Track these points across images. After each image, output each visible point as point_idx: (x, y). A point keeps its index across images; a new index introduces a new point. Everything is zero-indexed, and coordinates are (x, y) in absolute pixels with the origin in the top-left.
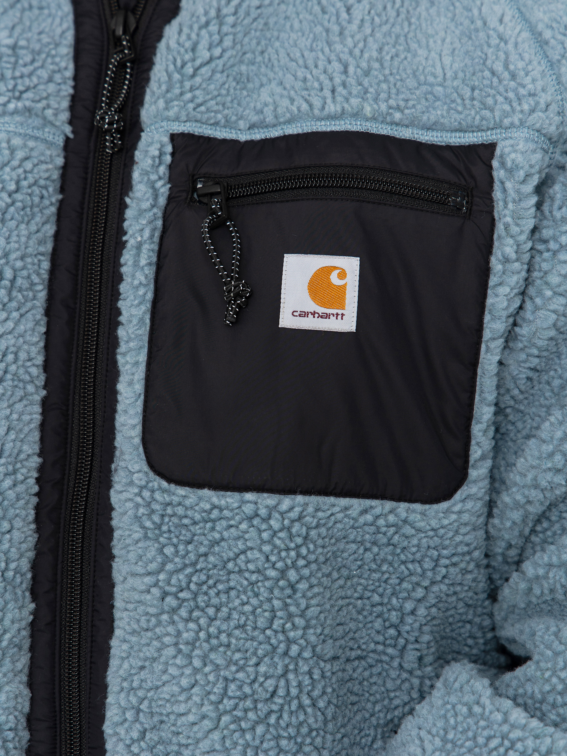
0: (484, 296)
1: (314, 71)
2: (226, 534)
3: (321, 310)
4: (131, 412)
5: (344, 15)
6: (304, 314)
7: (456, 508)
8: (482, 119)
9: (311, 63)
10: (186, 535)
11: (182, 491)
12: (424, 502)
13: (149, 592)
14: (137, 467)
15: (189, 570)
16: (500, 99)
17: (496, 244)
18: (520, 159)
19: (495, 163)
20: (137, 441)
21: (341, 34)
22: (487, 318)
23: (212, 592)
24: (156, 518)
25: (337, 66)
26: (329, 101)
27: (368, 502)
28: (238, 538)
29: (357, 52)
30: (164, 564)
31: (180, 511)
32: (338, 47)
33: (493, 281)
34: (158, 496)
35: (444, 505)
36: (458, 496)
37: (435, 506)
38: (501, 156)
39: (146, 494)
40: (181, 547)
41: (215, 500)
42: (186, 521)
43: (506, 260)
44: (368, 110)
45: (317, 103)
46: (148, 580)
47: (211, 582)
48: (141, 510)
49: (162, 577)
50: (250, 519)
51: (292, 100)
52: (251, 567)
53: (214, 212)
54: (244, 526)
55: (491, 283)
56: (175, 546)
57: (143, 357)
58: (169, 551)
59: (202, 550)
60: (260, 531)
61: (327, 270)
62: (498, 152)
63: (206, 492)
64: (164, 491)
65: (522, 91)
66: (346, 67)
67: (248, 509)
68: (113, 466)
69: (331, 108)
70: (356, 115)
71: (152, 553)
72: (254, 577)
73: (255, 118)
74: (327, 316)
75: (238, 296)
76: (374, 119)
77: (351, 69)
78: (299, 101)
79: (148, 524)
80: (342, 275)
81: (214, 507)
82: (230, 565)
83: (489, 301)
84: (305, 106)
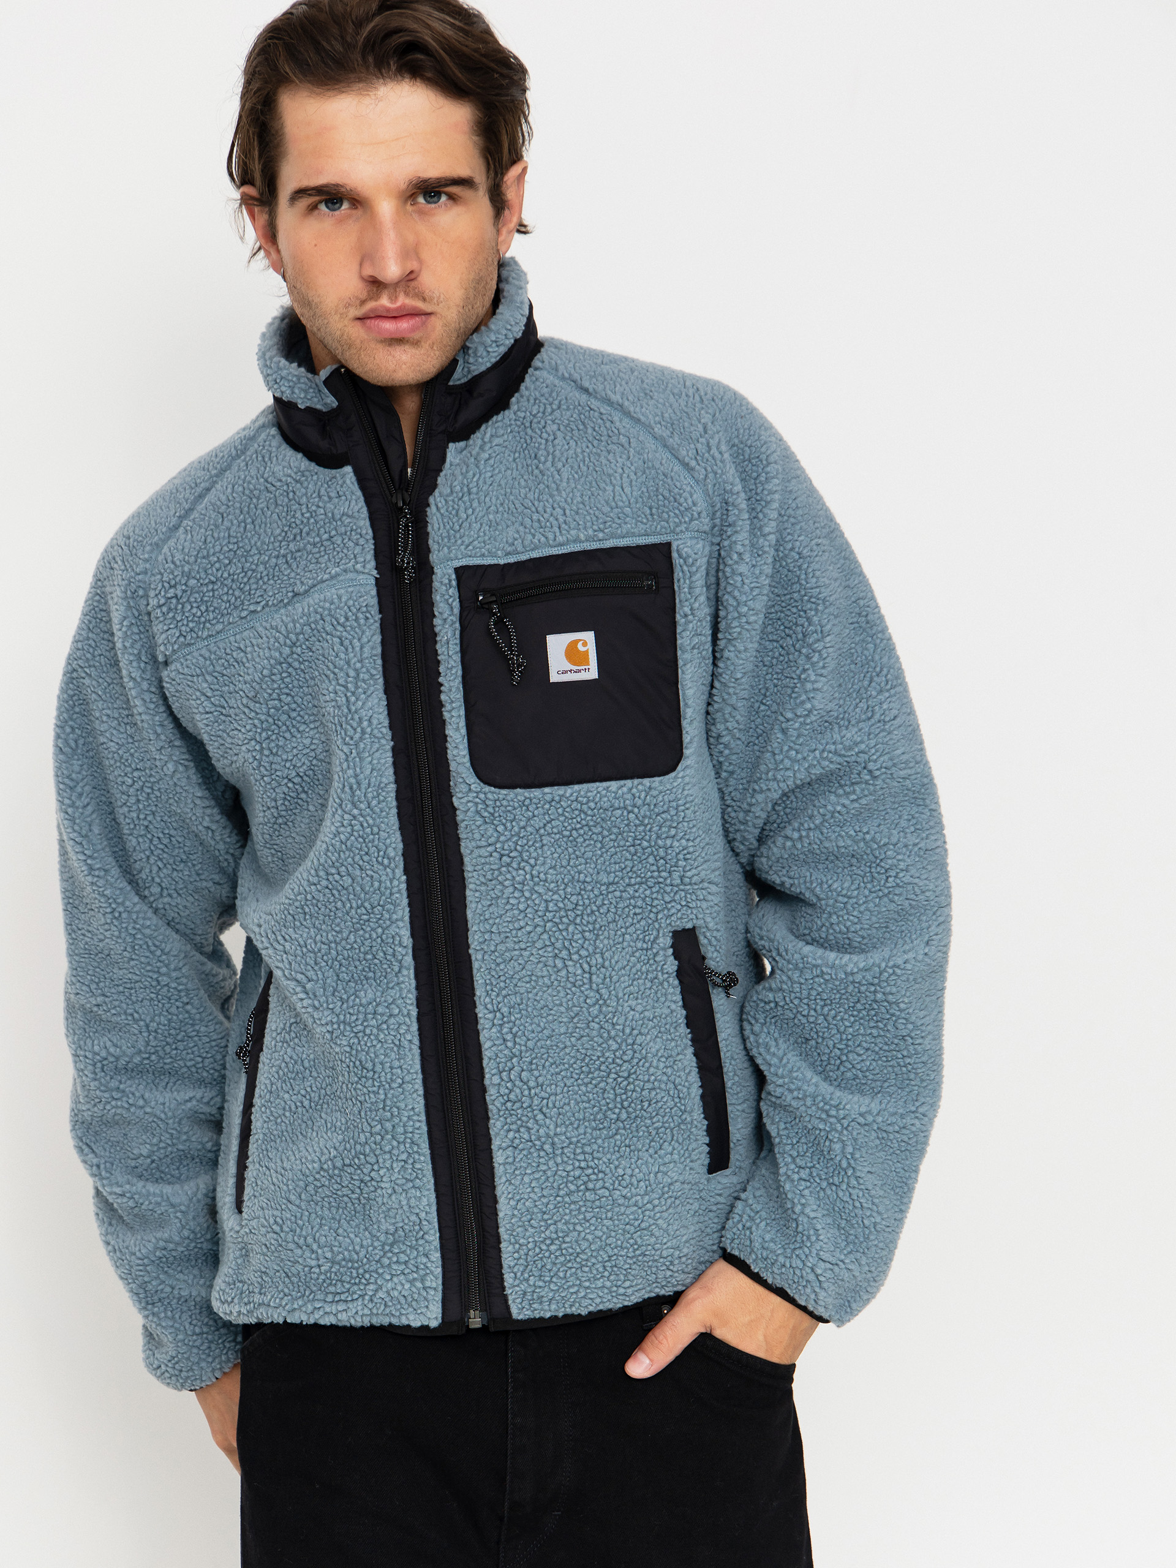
0: (675, 640)
1: (546, 516)
2: (536, 812)
3: (575, 668)
4: (461, 747)
5: (557, 477)
6: (565, 672)
7: (680, 775)
8: (662, 527)
9: (540, 509)
10: (510, 817)
11: (504, 792)
12: (659, 776)
13: (491, 856)
14: (472, 781)
15: (515, 839)
16: (672, 514)
17: (678, 605)
18: (689, 551)
19: (675, 555)
20: (468, 764)
21: (557, 489)
22: (679, 653)
23: (532, 849)
24: (491, 810)
25: (559, 511)
26: (558, 534)
27: (622, 782)
28: (544, 814)
29: (569, 500)
30: (498, 837)
31: (505, 803)
32: (558, 498)
33: (679, 629)
34: (490, 796)
35: (673, 775)
36: (679, 768)
37: (667, 777)
38: (678, 551)
39: (482, 796)
40: (508, 824)
41: (527, 794)
42: (509, 808)
43: (686, 616)
44: (582, 536)
45: (551, 536)
46: (490, 849)
47: (531, 843)
48: (480, 806)
49: (498, 845)
50: (550, 803)
51: (534, 536)
52: (555, 830)
53: (495, 614)
54: (547, 806)
55: (678, 631)
56: (504, 825)
57: (462, 712)
58: (500, 828)
59: (522, 824)
60: (557, 809)
61: (576, 642)
62: (674, 547)
63: (519, 790)
64: (493, 793)
65: (682, 509)
66: (564, 510)
67: (548, 797)
68: (451, 783)
69: (560, 539)
70: (577, 540)
71: (490, 831)
72: (557, 836)
73: (509, 549)
74: (579, 671)
75: (519, 666)
76: (587, 540)
77: (568, 512)
78: (538, 536)
79: (486, 814)
80: (585, 644)
81: (526, 798)
82: (542, 831)
83: (679, 642)
84: (543, 539)
